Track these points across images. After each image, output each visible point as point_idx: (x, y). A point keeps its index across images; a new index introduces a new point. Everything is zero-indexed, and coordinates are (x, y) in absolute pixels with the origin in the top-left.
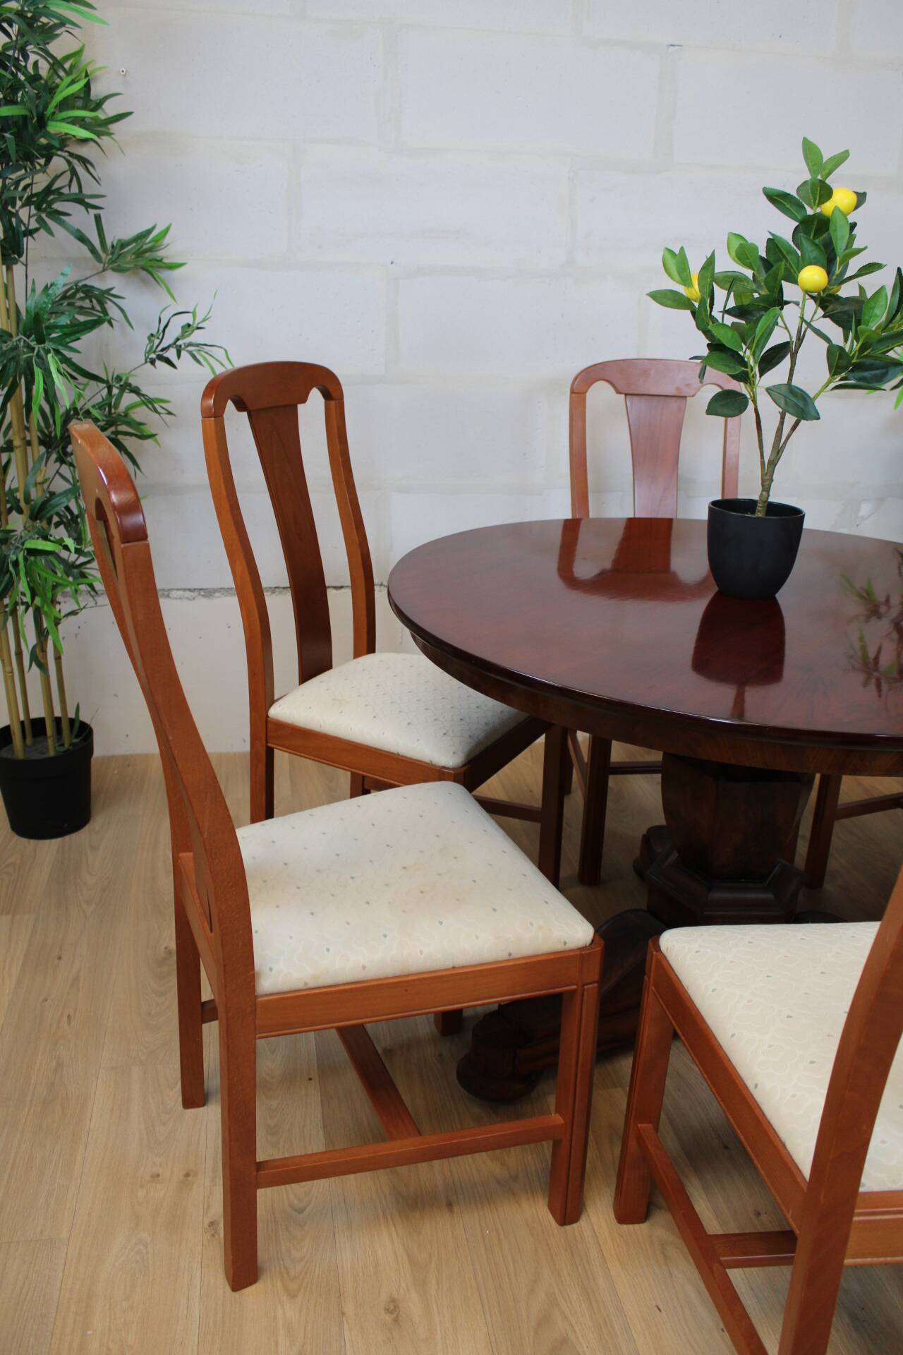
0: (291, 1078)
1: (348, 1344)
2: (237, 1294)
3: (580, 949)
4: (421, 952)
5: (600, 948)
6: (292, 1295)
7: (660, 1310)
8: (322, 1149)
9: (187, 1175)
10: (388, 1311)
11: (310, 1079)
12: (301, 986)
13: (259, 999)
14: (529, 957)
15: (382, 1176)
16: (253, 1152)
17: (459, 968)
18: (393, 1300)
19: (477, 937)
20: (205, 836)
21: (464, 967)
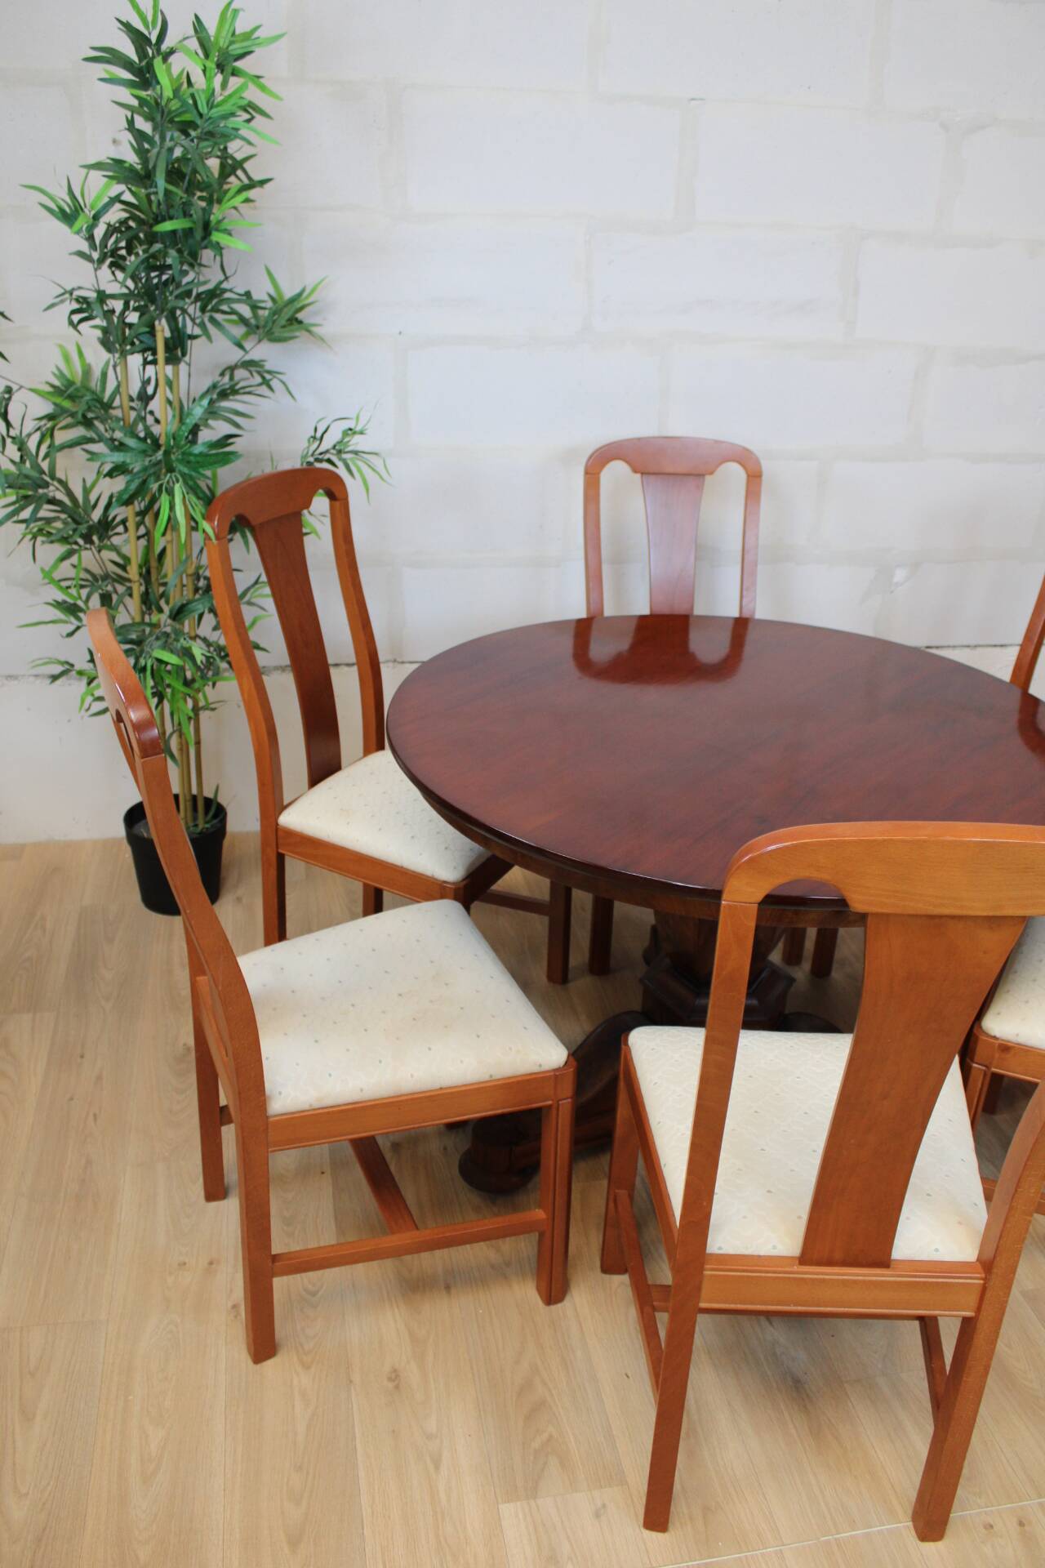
0: (304, 1172)
1: (355, 1405)
2: (259, 1366)
3: (555, 1070)
4: (412, 1076)
5: (572, 1070)
6: (307, 1367)
7: (628, 1377)
8: (333, 1242)
9: (211, 1263)
10: (390, 1379)
11: (323, 1173)
12: (306, 1107)
13: (271, 1119)
14: (509, 1078)
15: (389, 1263)
16: (269, 1247)
17: (446, 1088)
18: (395, 1371)
19: (462, 1062)
20: (220, 988)
21: (450, 1088)
